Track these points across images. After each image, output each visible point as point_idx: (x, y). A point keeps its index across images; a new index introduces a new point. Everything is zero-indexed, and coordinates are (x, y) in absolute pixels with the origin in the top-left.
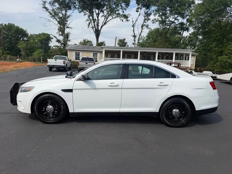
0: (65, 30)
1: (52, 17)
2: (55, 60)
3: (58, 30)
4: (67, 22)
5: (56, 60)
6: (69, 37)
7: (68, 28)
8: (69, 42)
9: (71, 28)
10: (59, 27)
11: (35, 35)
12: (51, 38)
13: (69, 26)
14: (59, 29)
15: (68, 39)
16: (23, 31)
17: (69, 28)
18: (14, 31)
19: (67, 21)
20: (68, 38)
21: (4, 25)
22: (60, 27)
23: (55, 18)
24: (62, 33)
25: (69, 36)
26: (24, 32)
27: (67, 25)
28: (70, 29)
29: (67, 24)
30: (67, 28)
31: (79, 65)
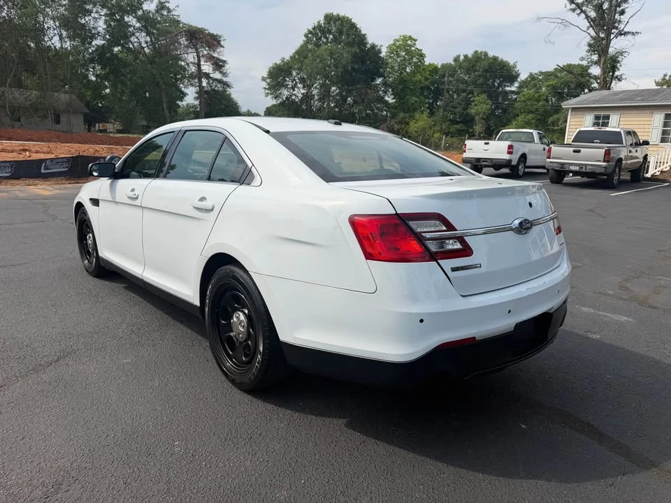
0: (611, 45)
1: (574, 10)
2: (486, 144)
3: (587, 48)
4: (622, 17)
5: (488, 144)
6: (618, 65)
7: (621, 35)
8: (616, 83)
9: (633, 34)
10: (592, 37)
11: (541, 73)
12: (591, 77)
13: (626, 30)
14: (590, 45)
15: (614, 72)
16: (505, 68)
17: (626, 34)
18: (481, 70)
19: (622, 13)
20: (614, 68)
21: (462, 58)
22: (596, 39)
23: (582, 11)
24: (600, 56)
25: (618, 62)
26: (507, 70)
27: (621, 26)
28: (629, 37)
29: (620, 21)
30: (619, 37)
31: (549, 158)
